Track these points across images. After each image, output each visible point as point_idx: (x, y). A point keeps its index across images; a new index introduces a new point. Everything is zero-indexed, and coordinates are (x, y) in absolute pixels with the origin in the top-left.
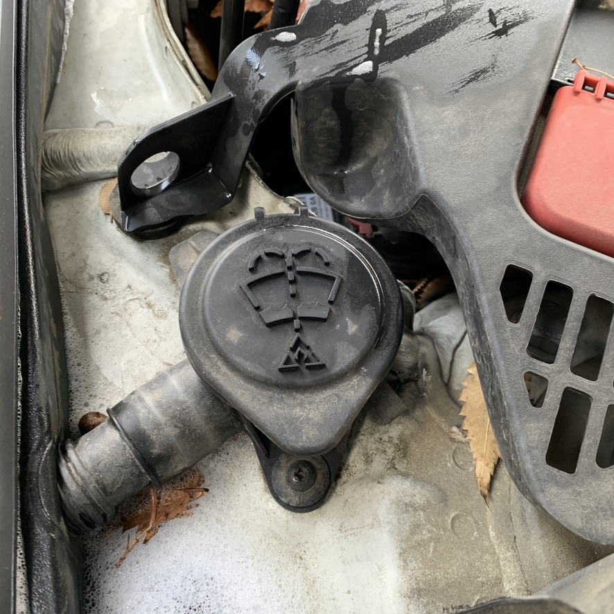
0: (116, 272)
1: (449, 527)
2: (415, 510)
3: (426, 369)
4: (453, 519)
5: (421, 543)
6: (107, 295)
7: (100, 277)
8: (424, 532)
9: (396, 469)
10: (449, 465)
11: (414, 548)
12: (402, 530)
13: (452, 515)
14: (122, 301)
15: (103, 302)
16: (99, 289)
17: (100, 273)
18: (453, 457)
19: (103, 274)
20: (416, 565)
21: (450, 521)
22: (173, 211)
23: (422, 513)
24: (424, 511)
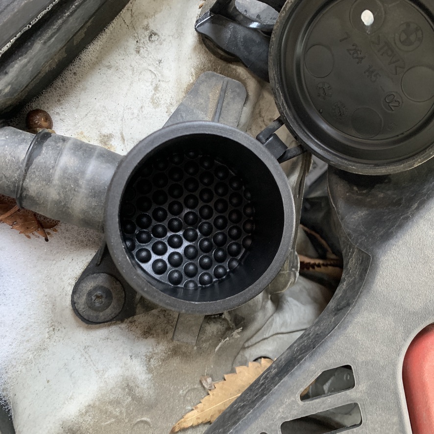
0: (164, 43)
1: (135, 422)
2: (129, 394)
3: (242, 330)
4: (142, 421)
5: (108, 413)
6: (142, 50)
7: (152, 34)
8: (117, 410)
9: (149, 361)
10: (181, 392)
11: (101, 411)
12: (108, 395)
13: (144, 419)
14: (145, 65)
15: (135, 52)
16: (142, 41)
17: (155, 31)
18: (189, 391)
19: (155, 34)
20: (90, 420)
21: (139, 420)
22: (239, 49)
23: (130, 399)
24: (133, 399)
